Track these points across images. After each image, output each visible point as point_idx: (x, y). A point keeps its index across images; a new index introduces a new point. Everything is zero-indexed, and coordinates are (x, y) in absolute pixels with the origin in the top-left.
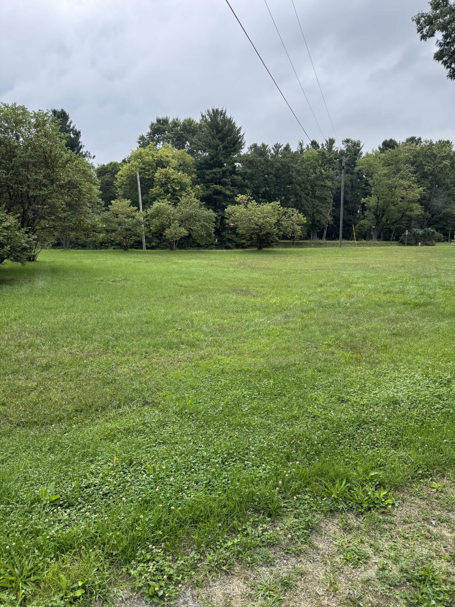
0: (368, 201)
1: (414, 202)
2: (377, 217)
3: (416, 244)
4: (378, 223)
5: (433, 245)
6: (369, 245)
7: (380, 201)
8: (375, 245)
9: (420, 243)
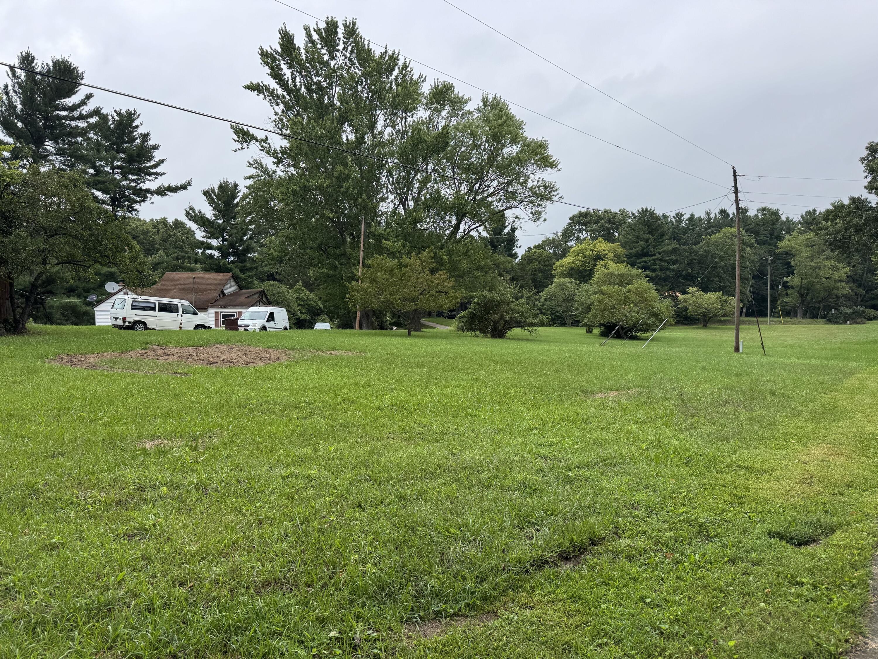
0: (792, 281)
1: (840, 281)
2: (801, 295)
3: (845, 323)
4: (803, 302)
5: (864, 324)
6: (794, 324)
7: (804, 281)
8: (800, 323)
9: (848, 322)
